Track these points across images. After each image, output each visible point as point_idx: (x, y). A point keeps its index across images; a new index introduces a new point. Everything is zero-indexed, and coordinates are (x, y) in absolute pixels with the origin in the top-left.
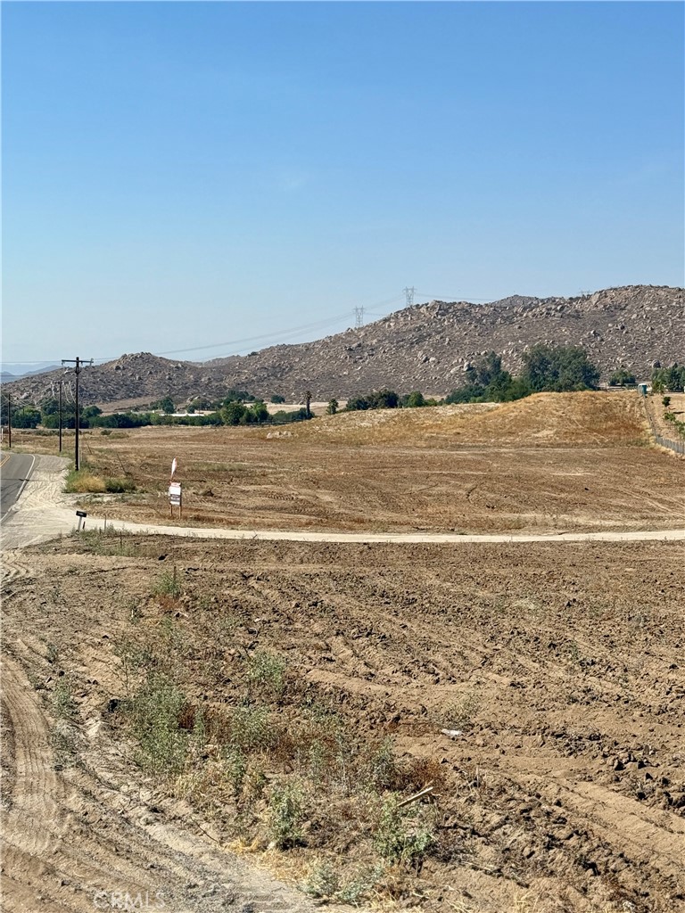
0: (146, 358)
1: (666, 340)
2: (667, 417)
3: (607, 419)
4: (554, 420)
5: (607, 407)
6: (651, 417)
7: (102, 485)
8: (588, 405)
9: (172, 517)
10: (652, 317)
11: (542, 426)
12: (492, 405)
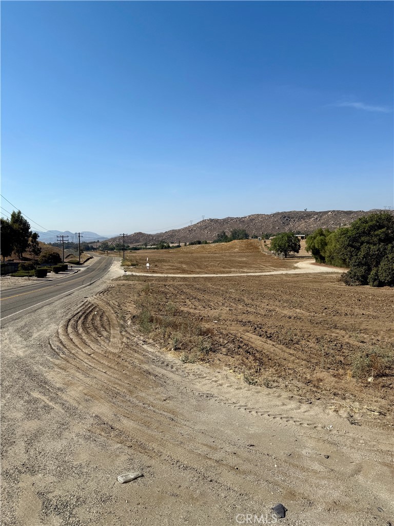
0: (140, 233)
2: (265, 245)
3: (251, 246)
4: (238, 247)
5: (251, 243)
6: (261, 245)
7: (130, 264)
8: (246, 243)
9: (147, 271)
11: (235, 248)
12: (223, 243)
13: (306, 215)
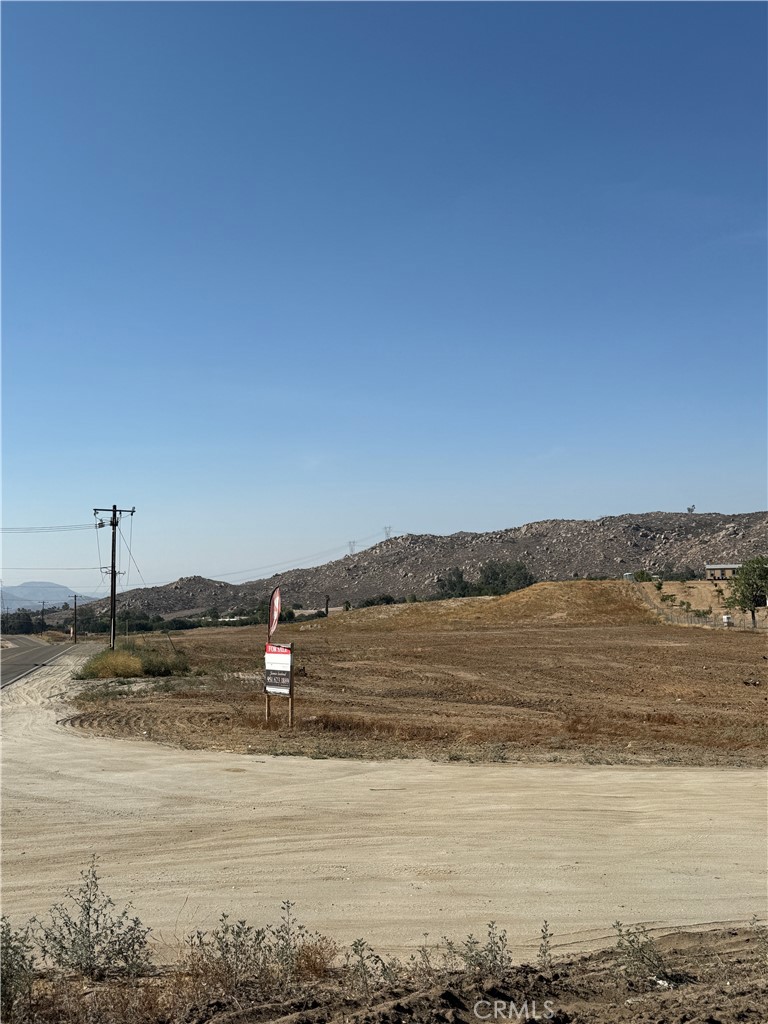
0: (197, 580)
1: (579, 558)
2: (664, 599)
3: (609, 602)
4: (563, 604)
5: (603, 592)
6: (647, 599)
8: (588, 592)
11: (553, 610)
12: (487, 598)
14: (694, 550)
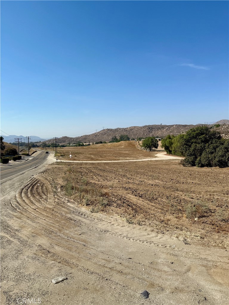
0: (66, 137)
1: (138, 134)
2: (139, 144)
3: (131, 145)
4: (124, 145)
5: (131, 143)
6: (137, 144)
7: (60, 155)
8: (128, 143)
9: (70, 160)
10: (137, 130)
11: (122, 146)
13: (161, 127)
14: (160, 132)
